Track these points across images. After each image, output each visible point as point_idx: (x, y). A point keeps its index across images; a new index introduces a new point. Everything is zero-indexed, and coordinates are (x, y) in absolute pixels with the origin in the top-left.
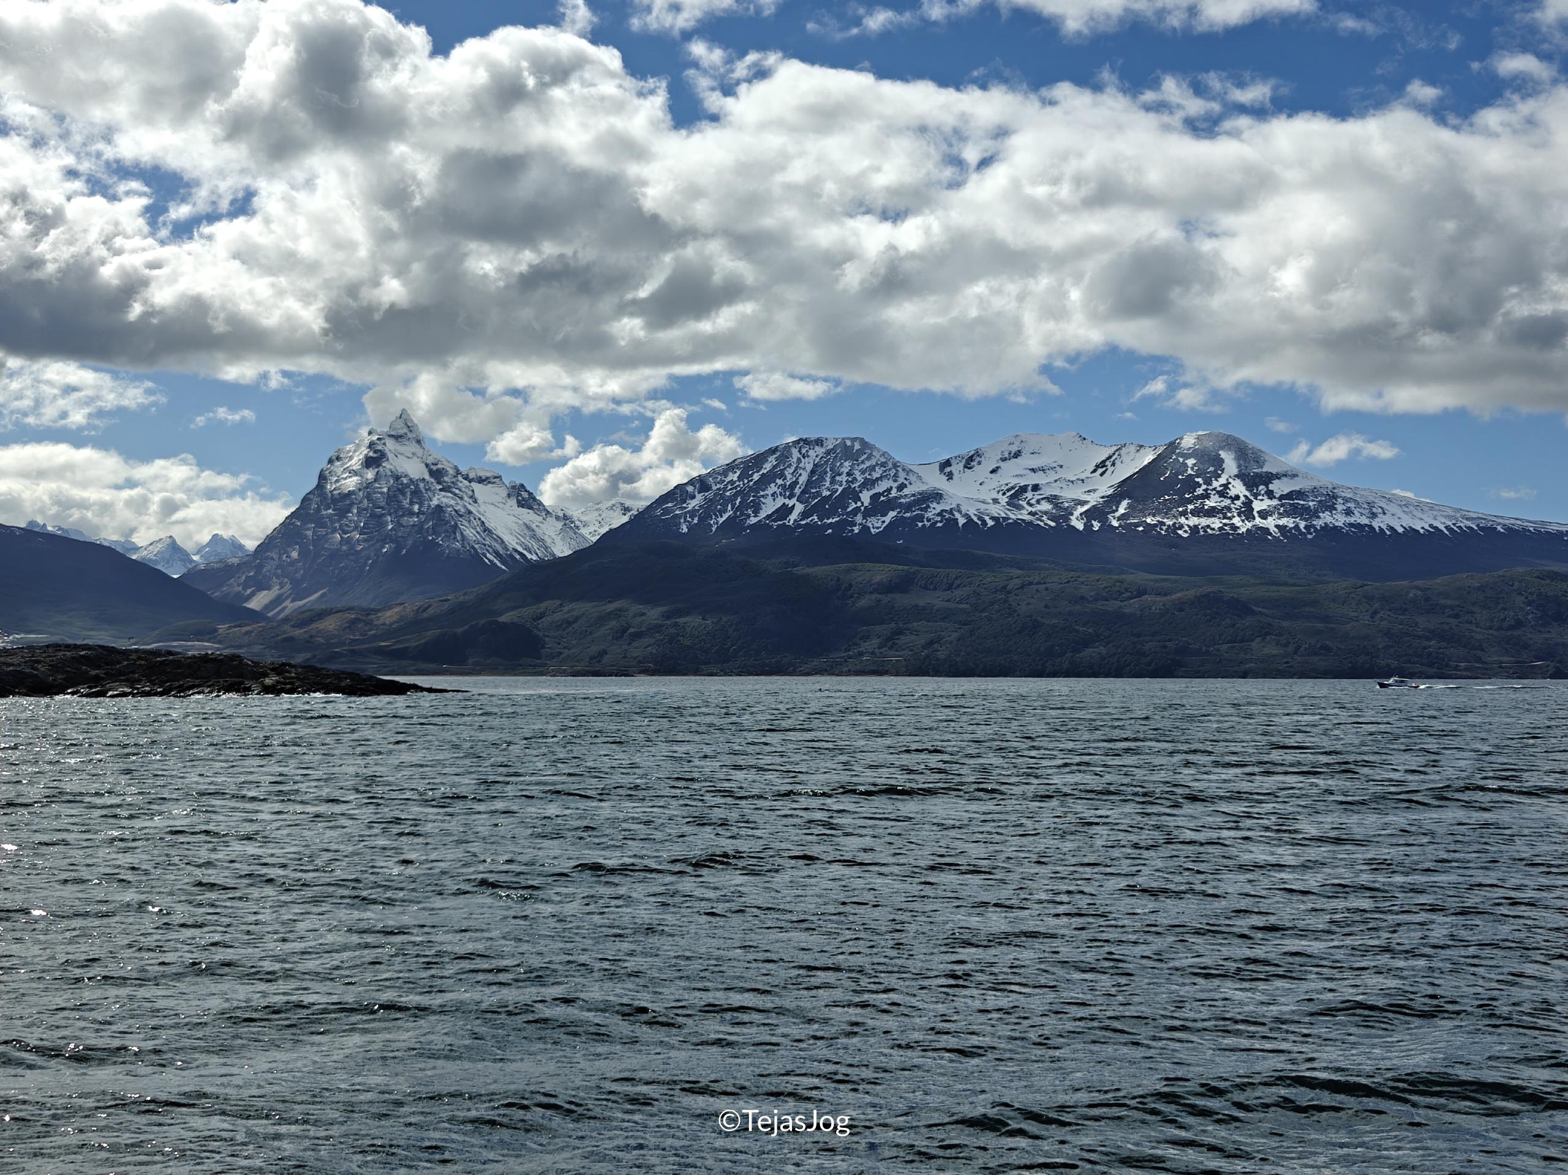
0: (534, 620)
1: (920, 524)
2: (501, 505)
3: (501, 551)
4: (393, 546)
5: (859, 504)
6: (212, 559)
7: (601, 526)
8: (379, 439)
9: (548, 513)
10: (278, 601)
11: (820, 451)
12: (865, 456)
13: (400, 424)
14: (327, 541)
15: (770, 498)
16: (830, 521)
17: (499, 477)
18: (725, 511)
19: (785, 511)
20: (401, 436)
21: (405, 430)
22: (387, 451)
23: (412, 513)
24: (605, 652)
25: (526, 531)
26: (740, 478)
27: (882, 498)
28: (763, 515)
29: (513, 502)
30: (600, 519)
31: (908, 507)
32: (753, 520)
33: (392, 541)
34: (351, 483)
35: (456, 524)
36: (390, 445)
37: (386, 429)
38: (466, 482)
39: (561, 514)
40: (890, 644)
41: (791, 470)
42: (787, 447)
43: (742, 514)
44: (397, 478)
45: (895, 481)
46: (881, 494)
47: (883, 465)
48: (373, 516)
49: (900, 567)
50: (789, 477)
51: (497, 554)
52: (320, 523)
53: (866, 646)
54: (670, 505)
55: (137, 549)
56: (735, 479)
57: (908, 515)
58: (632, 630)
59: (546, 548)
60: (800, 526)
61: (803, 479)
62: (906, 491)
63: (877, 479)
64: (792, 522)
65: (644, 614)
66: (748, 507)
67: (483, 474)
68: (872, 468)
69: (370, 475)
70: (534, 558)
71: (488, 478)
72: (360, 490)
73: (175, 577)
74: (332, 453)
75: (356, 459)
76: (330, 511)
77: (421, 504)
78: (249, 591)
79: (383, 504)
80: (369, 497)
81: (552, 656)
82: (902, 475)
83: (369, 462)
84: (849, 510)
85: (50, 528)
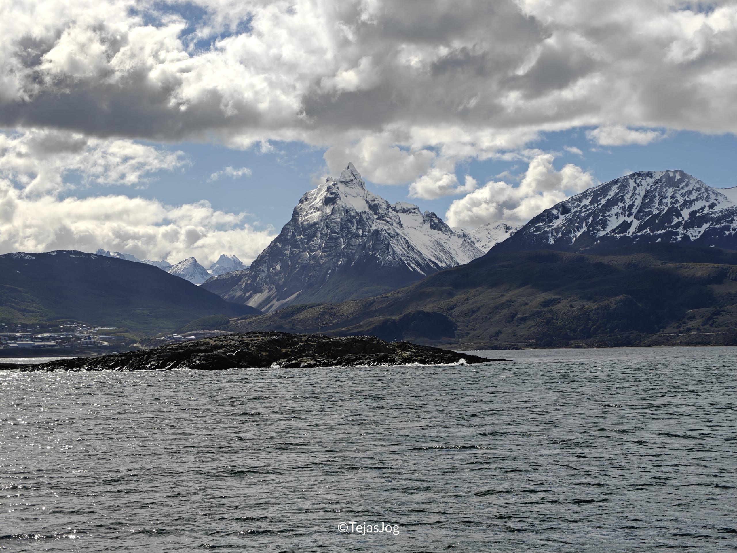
0: (449, 310)
1: (727, 233)
2: (419, 228)
3: (421, 261)
4: (345, 259)
5: (681, 219)
6: (221, 272)
7: (490, 241)
8: (334, 185)
9: (452, 233)
10: (268, 300)
11: (650, 181)
12: (684, 184)
13: (348, 173)
14: (300, 258)
15: (614, 217)
16: (660, 232)
17: (417, 208)
18: (581, 227)
19: (625, 226)
20: (348, 182)
21: (352, 178)
22: (339, 193)
23: (358, 236)
24: (500, 332)
25: (437, 246)
26: (591, 203)
27: (698, 214)
28: (609, 229)
29: (427, 226)
30: (489, 236)
31: (718, 220)
32: (602, 233)
33: (344, 256)
34: (315, 216)
35: (389, 243)
36: (342, 189)
37: (338, 177)
38: (394, 213)
39: (461, 234)
40: (710, 322)
41: (629, 196)
42: (626, 179)
43: (593, 230)
44: (347, 212)
45: (707, 201)
46: (698, 211)
47: (698, 189)
48: (331, 238)
49: (716, 265)
50: (627, 201)
51: (418, 263)
52: (295, 245)
53: (691, 324)
54: (540, 224)
55: (171, 267)
56: (588, 203)
57: (718, 226)
58: (519, 316)
59: (452, 258)
60: (637, 237)
61: (638, 202)
62: (716, 209)
63: (694, 200)
64: (631, 234)
65: (527, 304)
66: (598, 223)
67: (406, 207)
68: (690, 192)
69: (328, 210)
70: (444, 265)
71: (409, 209)
72: (321, 221)
73: (198, 285)
74: (302, 196)
75: (318, 199)
76: (302, 236)
77: (364, 230)
78: (248, 294)
79: (338, 230)
80: (328, 226)
81: (462, 336)
82: (712, 197)
83: (328, 201)
84: (673, 224)
85: (112, 254)
